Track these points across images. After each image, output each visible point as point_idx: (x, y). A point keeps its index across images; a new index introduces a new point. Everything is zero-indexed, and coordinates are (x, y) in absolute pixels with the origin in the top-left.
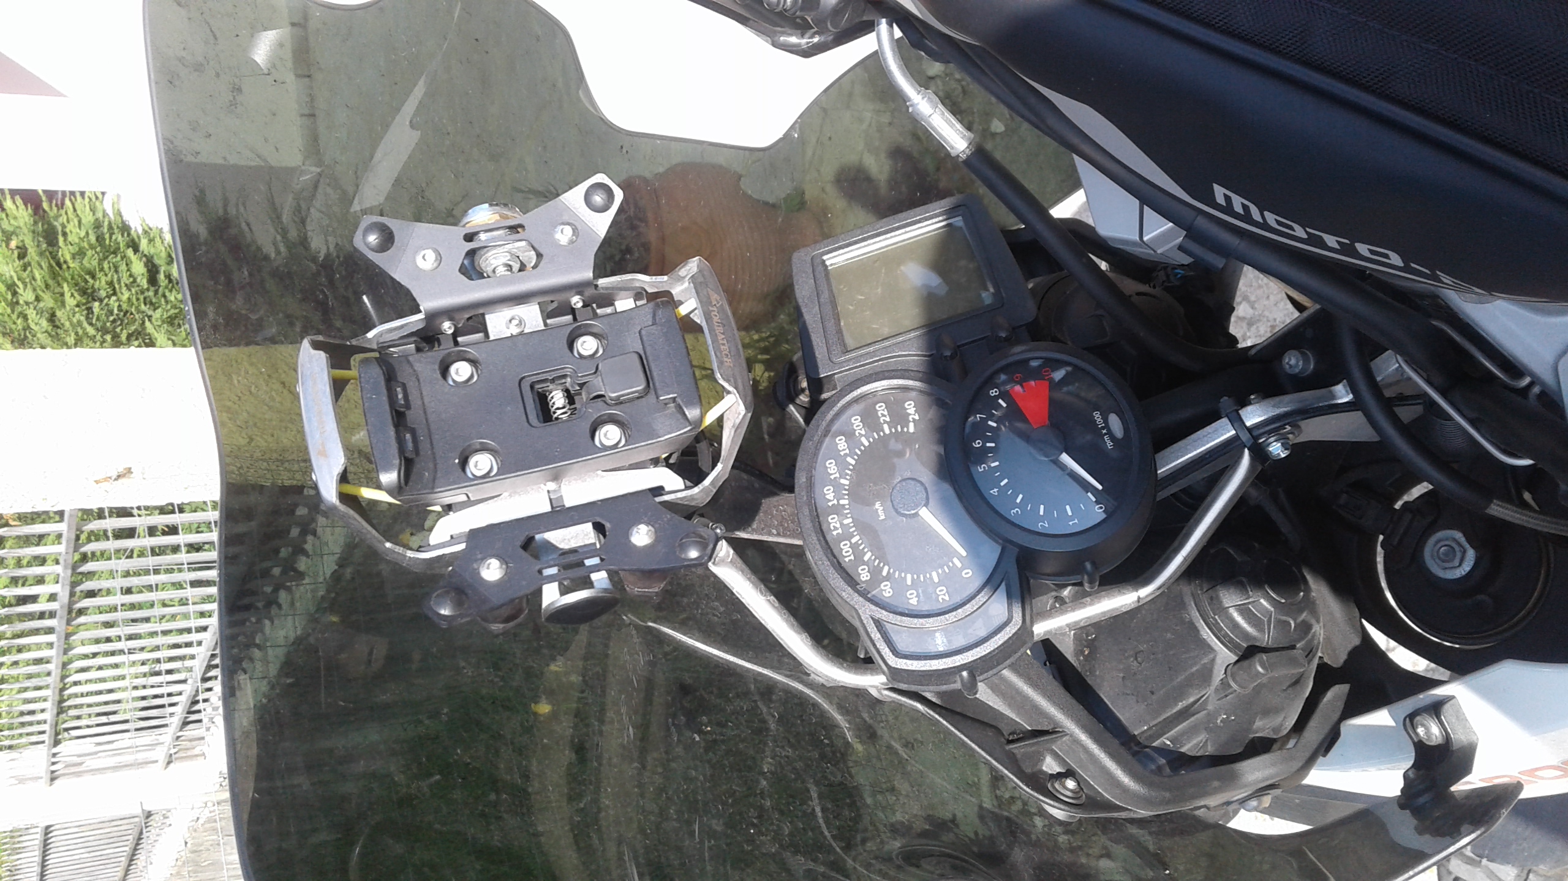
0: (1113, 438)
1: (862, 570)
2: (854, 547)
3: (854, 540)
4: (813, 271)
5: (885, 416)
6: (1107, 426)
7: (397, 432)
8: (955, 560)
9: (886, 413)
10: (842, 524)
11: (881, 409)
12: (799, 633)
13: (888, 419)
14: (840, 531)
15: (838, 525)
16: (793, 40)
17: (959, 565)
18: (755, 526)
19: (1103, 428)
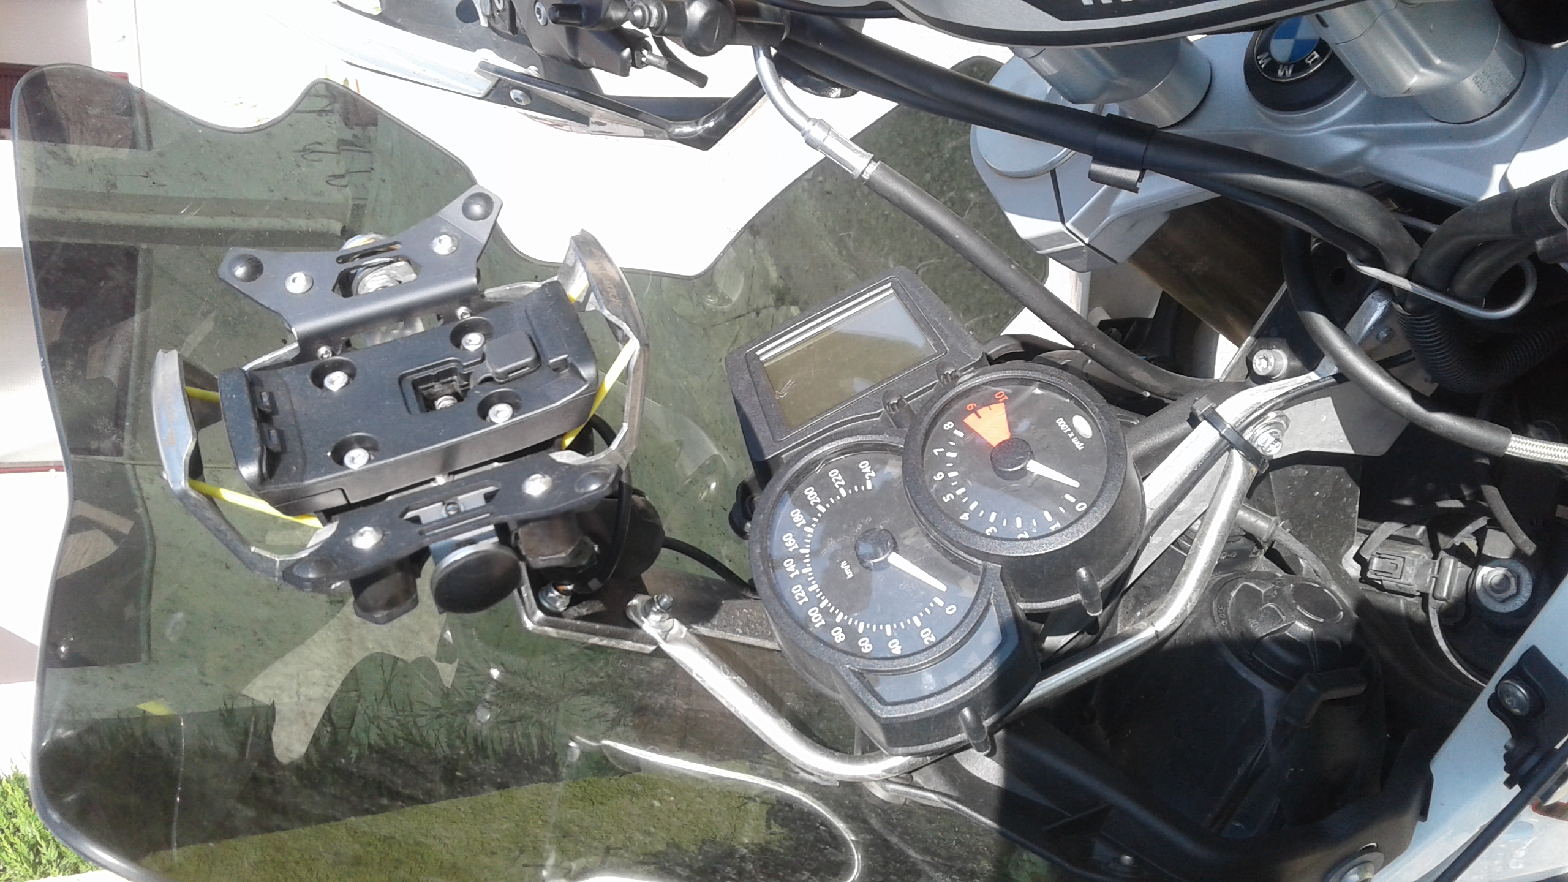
0: (1081, 439)
1: (836, 632)
2: (824, 612)
3: (822, 605)
4: (748, 367)
5: (840, 481)
6: (1073, 429)
7: (260, 430)
8: (937, 600)
9: (840, 477)
10: (807, 592)
11: (835, 475)
12: (776, 718)
13: (843, 483)
14: (806, 599)
15: (803, 594)
16: (687, 129)
17: (940, 603)
18: (715, 622)
19: (1069, 432)
